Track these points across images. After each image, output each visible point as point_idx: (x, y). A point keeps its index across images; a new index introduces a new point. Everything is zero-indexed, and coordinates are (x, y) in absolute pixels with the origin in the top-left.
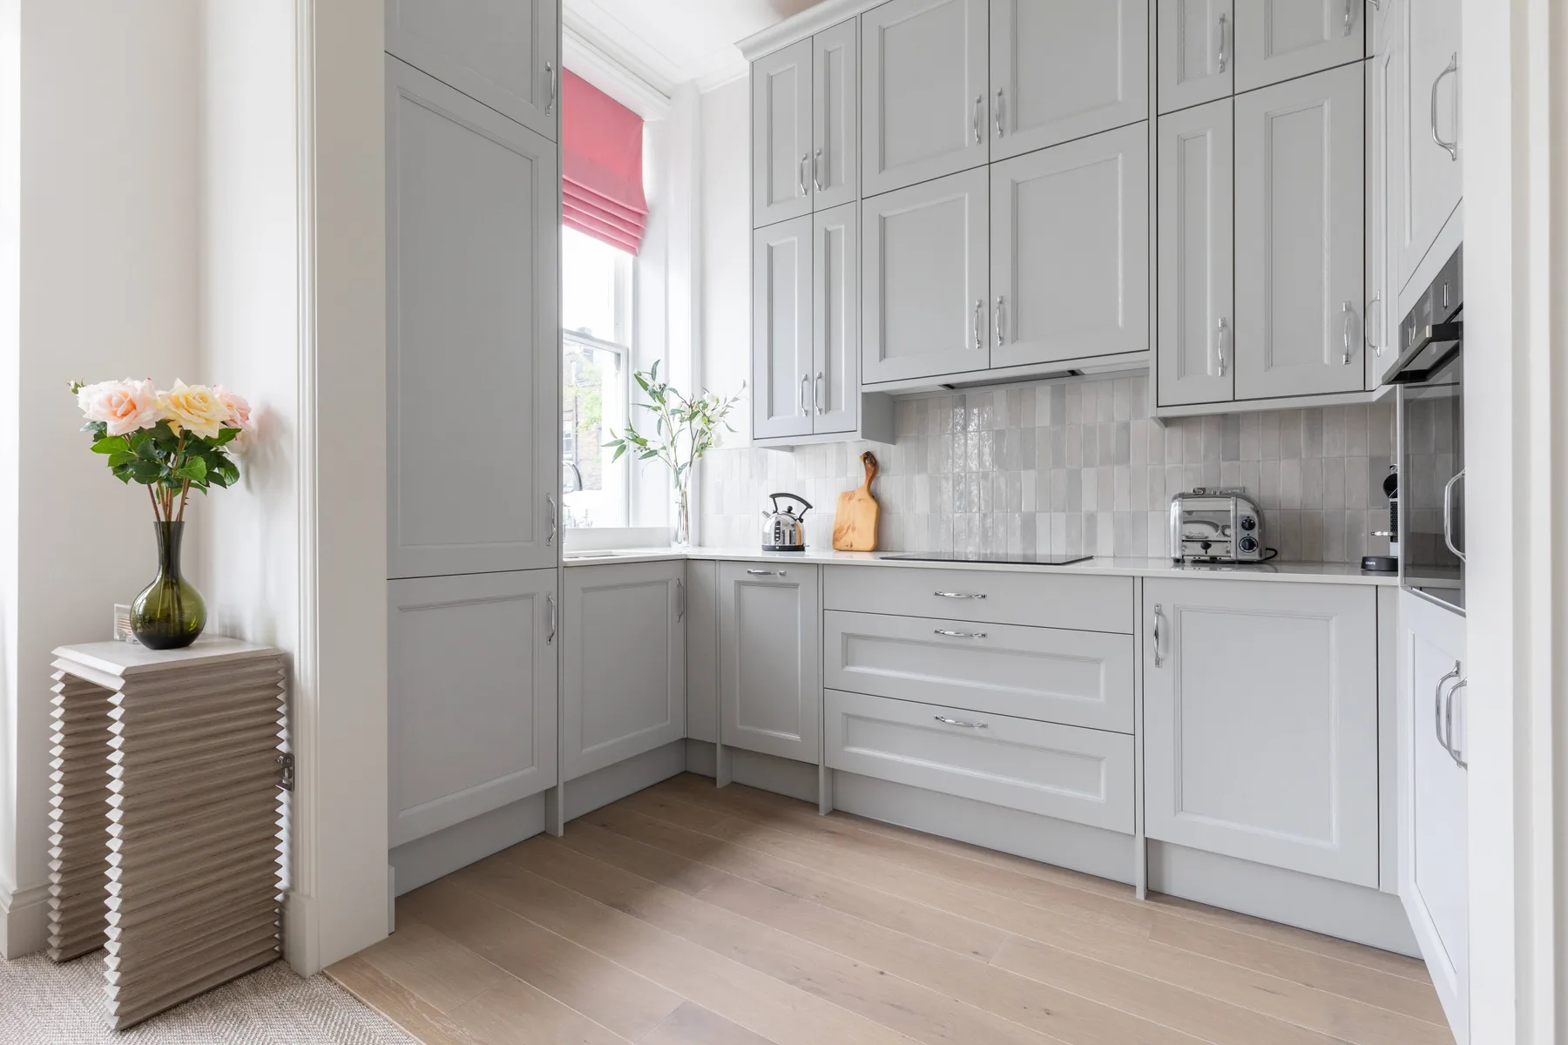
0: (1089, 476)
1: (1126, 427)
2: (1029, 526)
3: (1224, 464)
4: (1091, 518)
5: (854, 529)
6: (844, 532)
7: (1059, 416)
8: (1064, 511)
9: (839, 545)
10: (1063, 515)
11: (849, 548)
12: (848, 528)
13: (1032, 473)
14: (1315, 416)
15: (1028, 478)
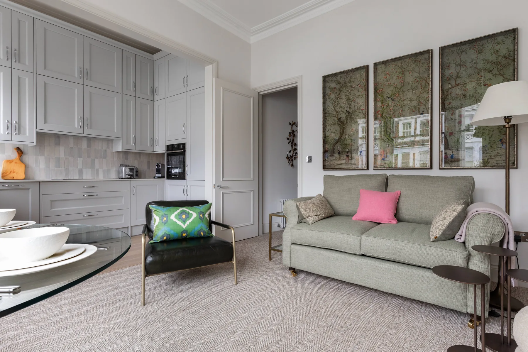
0: (97, 161)
1: (106, 150)
2: (80, 172)
3: (125, 160)
4: (97, 170)
5: (14, 172)
6: (8, 174)
7: (89, 146)
8: (90, 168)
9: (5, 178)
10: (90, 169)
11: (12, 178)
12: (11, 172)
13: (82, 159)
14: (140, 153)
15: (80, 160)
